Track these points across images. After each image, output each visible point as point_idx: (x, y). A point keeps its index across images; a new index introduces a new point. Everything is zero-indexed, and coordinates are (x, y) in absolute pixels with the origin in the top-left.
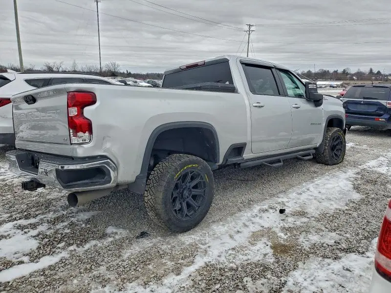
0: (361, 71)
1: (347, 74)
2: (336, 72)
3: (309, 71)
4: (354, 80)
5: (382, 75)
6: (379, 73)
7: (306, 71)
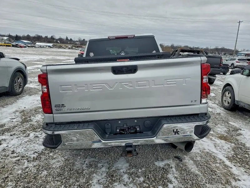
0: (62, 38)
1: (54, 39)
2: (46, 37)
3: (28, 35)
4: (58, 43)
5: (73, 41)
6: (71, 39)
7: (26, 35)
